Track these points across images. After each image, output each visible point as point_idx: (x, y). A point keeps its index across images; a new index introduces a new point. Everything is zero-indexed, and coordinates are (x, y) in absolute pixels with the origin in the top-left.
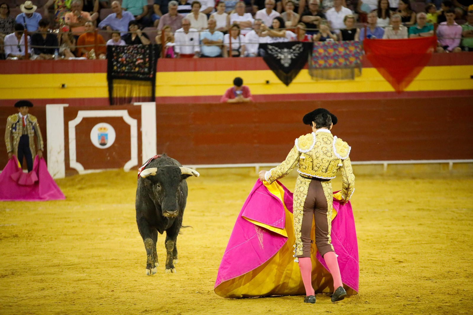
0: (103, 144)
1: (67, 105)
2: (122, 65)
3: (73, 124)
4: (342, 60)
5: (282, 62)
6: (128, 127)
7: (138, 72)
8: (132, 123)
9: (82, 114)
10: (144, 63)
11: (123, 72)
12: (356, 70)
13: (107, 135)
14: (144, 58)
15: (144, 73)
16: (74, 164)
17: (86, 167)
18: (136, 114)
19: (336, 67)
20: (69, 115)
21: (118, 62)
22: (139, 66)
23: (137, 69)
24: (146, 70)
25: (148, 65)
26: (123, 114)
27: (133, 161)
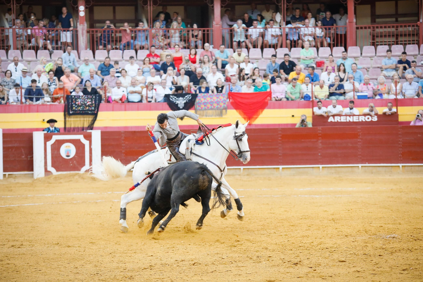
0: (68, 156)
2: (79, 106)
3: (49, 144)
4: (215, 105)
5: (179, 106)
6: (83, 146)
7: (88, 110)
8: (86, 143)
9: (55, 138)
10: (92, 104)
11: (79, 110)
12: (224, 111)
13: (70, 150)
14: (92, 101)
15: (91, 111)
16: (50, 168)
17: (57, 170)
18: (88, 137)
19: (212, 109)
20: (47, 138)
21: (76, 104)
22: (89, 106)
23: (87, 108)
24: (93, 108)
25: (94, 105)
26: (80, 137)
27: (87, 167)
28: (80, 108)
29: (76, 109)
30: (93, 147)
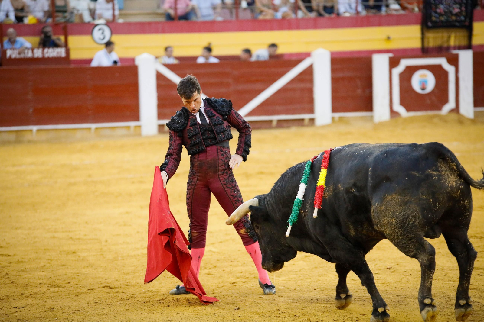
0: (423, 89)
1: (391, 55)
2: (441, 15)
3: (397, 71)
6: (445, 74)
7: (456, 21)
8: (450, 69)
9: (405, 63)
10: (461, 12)
11: (442, 22)
13: (427, 81)
14: (460, 8)
15: (460, 22)
16: (398, 108)
17: (408, 109)
18: (454, 61)
20: (394, 63)
21: (436, 12)
22: (456, 15)
23: (454, 18)
24: (463, 18)
25: (464, 13)
26: (442, 61)
27: (451, 104)
28: (443, 19)
29: (438, 20)
30: (461, 75)
